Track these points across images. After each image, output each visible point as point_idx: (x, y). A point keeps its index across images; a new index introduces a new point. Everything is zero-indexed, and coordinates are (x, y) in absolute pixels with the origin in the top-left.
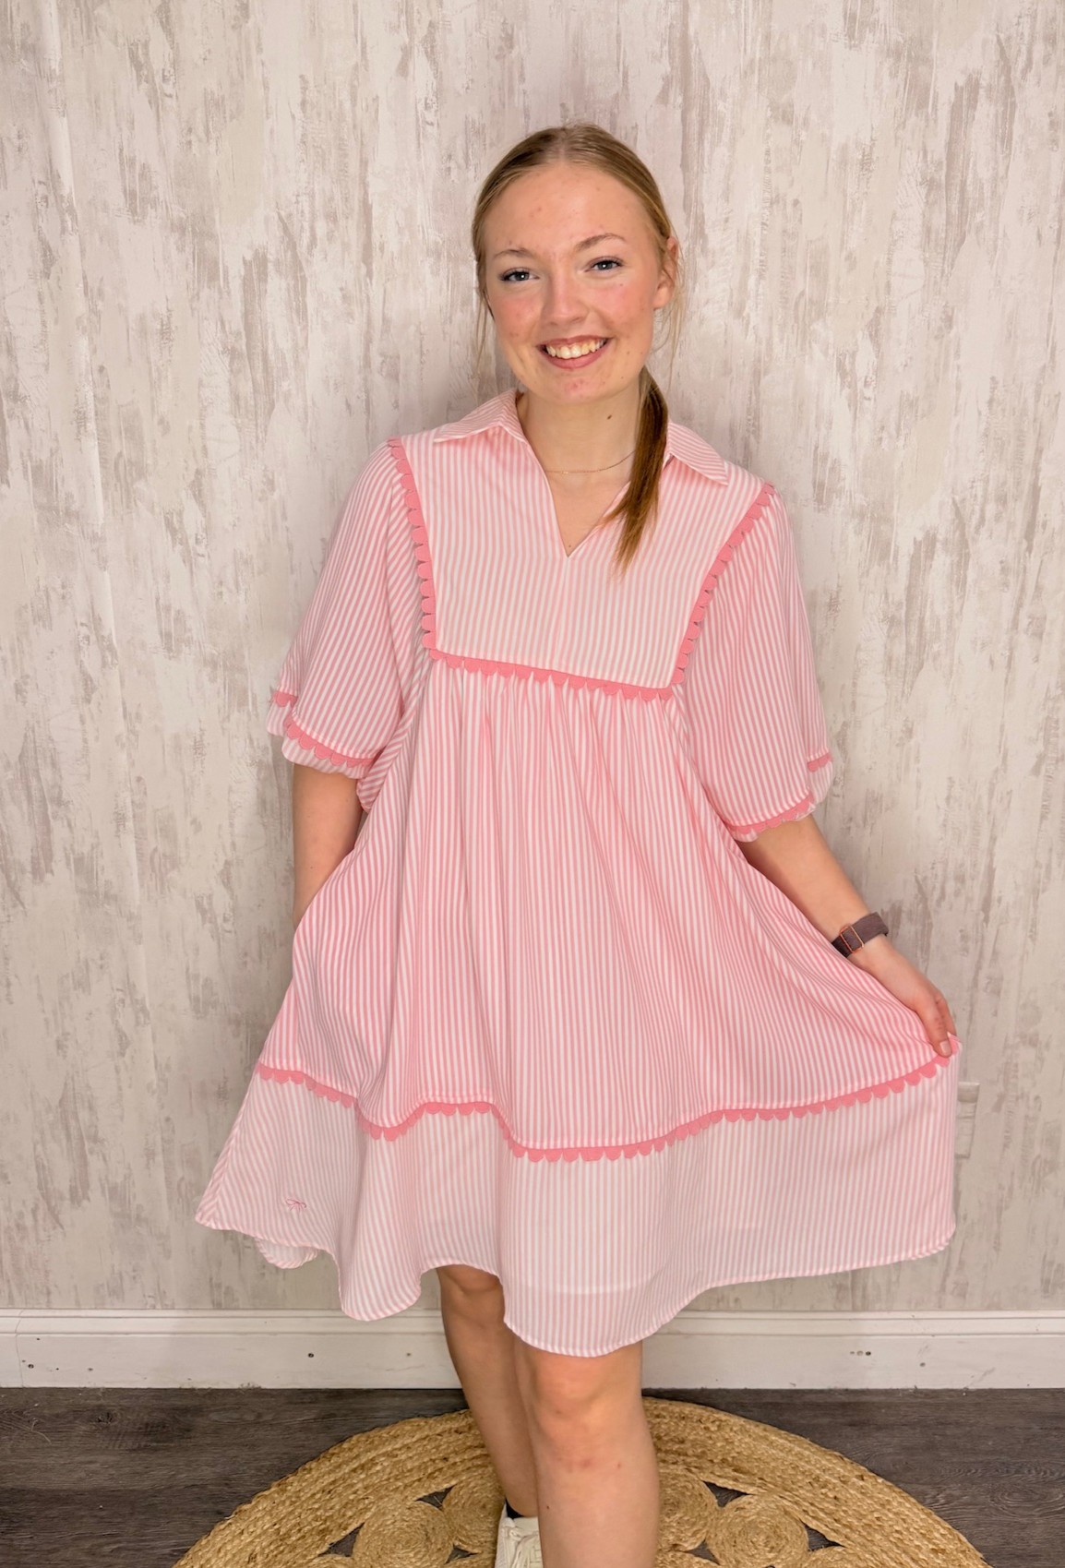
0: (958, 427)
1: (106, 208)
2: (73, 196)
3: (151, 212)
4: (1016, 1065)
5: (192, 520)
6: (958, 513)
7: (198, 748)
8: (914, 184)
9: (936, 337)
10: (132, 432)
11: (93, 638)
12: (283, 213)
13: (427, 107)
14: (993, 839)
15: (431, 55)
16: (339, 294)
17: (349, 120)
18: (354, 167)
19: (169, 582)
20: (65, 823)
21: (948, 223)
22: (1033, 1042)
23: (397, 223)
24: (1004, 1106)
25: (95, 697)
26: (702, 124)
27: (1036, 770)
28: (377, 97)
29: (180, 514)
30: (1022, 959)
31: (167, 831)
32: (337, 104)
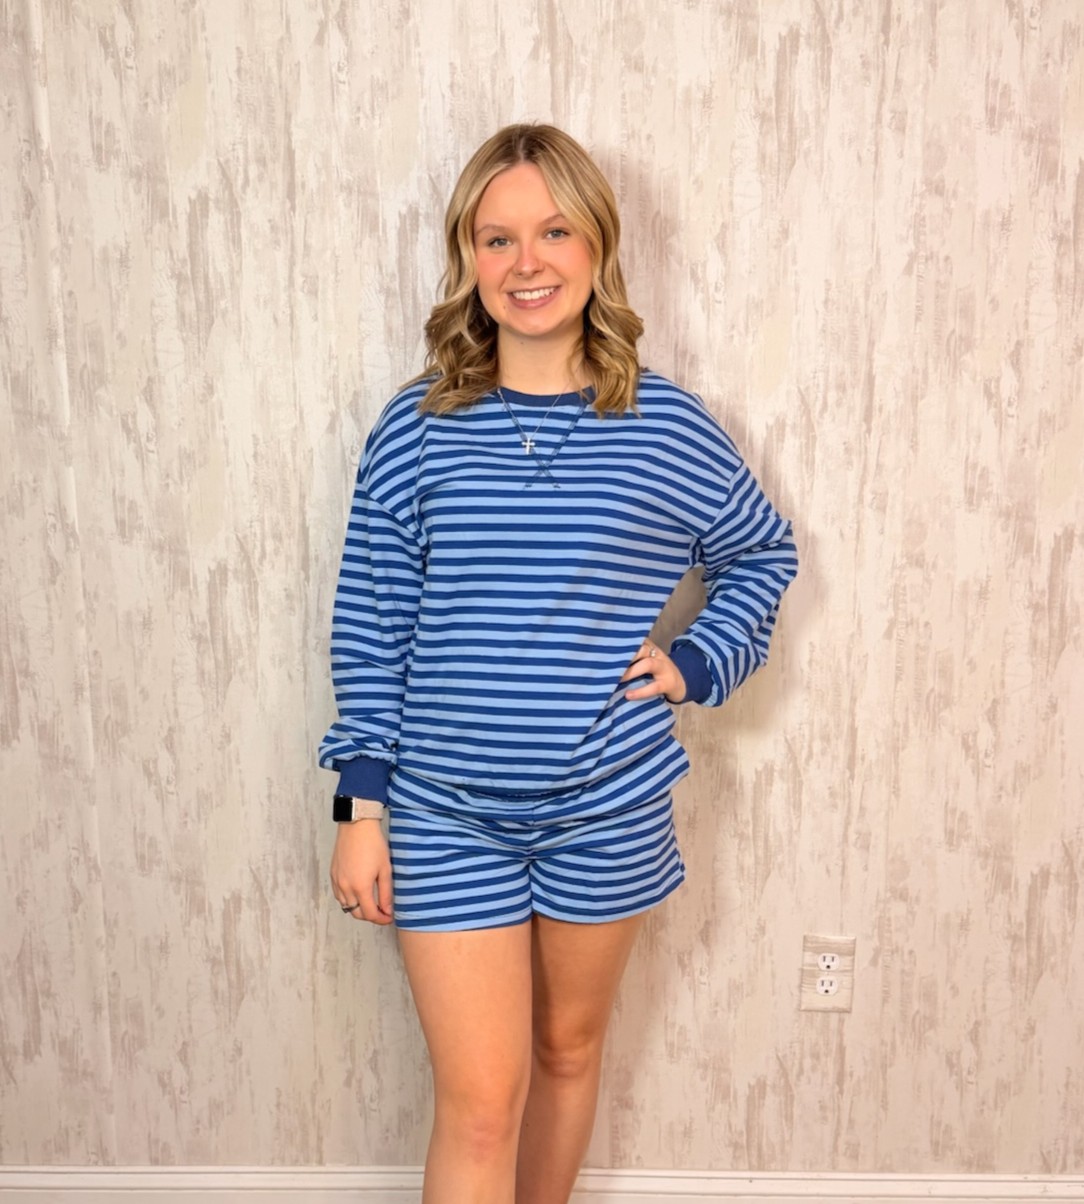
0: (799, 325)
1: (77, 159)
2: (51, 150)
3: (114, 162)
4: (889, 920)
5: (144, 420)
6: (803, 400)
7: (147, 624)
8: (748, 118)
9: (775, 247)
10: (95, 346)
11: (59, 526)
12: (222, 159)
13: (340, 69)
14: (853, 700)
15: (343, 27)
16: (268, 225)
17: (276, 82)
18: (280, 120)
19: (124, 476)
20: (31, 693)
21: (780, 149)
22: (903, 896)
23: (316, 165)
24: (880, 961)
25: (59, 579)
26: (568, 74)
27: (888, 634)
28: (299, 63)
29: (134, 416)
30: (887, 814)
31: (119, 700)
32: (266, 69)
